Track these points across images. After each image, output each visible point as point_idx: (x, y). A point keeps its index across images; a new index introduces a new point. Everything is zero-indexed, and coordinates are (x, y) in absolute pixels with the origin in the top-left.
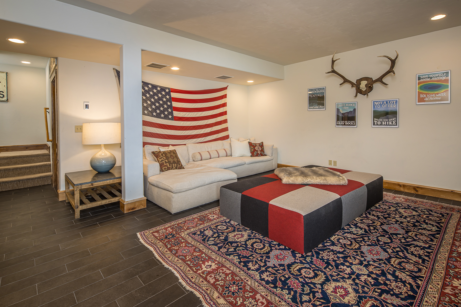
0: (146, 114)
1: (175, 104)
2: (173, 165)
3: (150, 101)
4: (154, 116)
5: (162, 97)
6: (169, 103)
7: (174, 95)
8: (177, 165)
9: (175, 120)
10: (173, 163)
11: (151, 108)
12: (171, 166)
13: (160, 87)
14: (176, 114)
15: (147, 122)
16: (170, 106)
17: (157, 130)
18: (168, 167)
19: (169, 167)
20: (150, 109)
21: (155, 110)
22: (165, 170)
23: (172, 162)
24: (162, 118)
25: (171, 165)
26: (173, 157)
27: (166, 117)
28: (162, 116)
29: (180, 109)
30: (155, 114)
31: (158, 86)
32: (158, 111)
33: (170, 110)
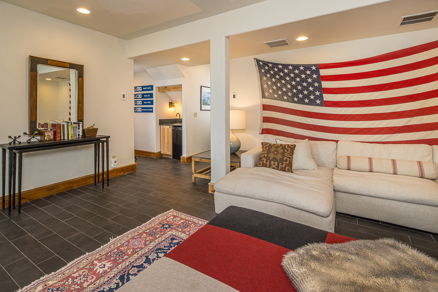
0: (285, 100)
1: (326, 84)
2: (272, 162)
3: (290, 85)
4: (295, 102)
5: (307, 78)
6: (316, 84)
7: (323, 72)
8: (278, 164)
9: (325, 106)
10: (272, 160)
11: (292, 92)
12: (268, 163)
13: (303, 65)
14: (327, 97)
15: (287, 109)
16: (319, 88)
17: (299, 118)
18: (263, 164)
19: (265, 163)
20: (290, 94)
21: (296, 95)
22: (259, 166)
23: (271, 158)
24: (306, 104)
25: (268, 161)
26: (277, 153)
27: (312, 103)
28: (307, 101)
29: (335, 91)
30: (296, 99)
31: (300, 65)
32: (301, 96)
33: (317, 93)
